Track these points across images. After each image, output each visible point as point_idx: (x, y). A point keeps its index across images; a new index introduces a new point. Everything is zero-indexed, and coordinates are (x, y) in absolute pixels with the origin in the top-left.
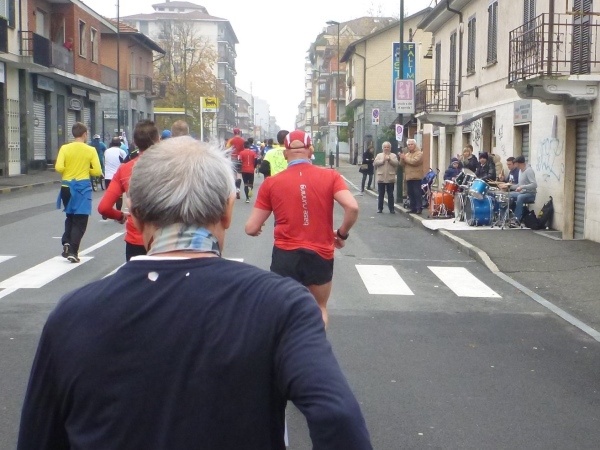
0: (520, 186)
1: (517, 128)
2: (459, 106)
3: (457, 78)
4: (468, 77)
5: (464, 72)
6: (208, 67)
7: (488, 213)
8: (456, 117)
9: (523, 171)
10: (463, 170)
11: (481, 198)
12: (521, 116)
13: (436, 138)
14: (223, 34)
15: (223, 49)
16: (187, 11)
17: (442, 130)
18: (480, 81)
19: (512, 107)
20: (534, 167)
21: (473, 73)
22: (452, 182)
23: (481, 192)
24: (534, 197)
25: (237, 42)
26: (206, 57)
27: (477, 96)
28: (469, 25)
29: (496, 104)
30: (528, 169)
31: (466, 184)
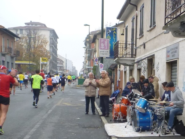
0: (171, 103)
1: (168, 63)
2: (135, 55)
3: (135, 40)
4: (140, 38)
5: (138, 36)
6: (44, 46)
7: (149, 122)
8: (134, 60)
9: (173, 92)
10: (133, 90)
11: (144, 111)
12: (171, 55)
13: (125, 72)
14: (52, 34)
15: (52, 40)
16: (38, 26)
17: (128, 68)
18: (146, 40)
19: (165, 50)
20: (181, 89)
21: (143, 36)
22: (126, 98)
23: (144, 107)
24: (182, 111)
25: (58, 38)
26: (43, 42)
27: (144, 48)
28: (141, 11)
29: (155, 50)
30: (177, 91)
31: (134, 100)
